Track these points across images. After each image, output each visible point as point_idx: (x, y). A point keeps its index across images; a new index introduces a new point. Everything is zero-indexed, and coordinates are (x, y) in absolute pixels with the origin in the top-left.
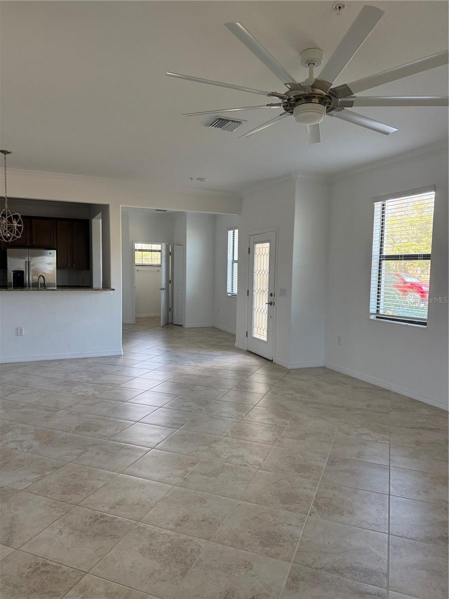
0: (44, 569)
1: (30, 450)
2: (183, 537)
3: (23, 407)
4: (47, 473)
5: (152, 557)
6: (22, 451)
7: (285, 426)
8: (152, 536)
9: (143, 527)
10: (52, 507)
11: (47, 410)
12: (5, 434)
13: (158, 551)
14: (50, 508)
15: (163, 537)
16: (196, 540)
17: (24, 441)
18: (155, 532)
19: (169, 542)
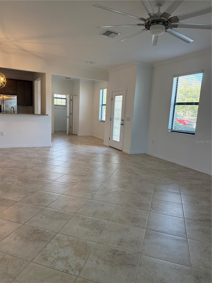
0: (38, 232)
1: (18, 185)
2: (97, 219)
3: (9, 167)
4: (29, 195)
5: (85, 227)
6: (14, 185)
7: (132, 177)
8: (83, 219)
9: (79, 216)
10: (35, 208)
11: (22, 169)
12: (4, 178)
13: (87, 225)
14: (34, 208)
15: (88, 219)
16: (103, 220)
17: (14, 181)
18: (84, 218)
19: (91, 221)
